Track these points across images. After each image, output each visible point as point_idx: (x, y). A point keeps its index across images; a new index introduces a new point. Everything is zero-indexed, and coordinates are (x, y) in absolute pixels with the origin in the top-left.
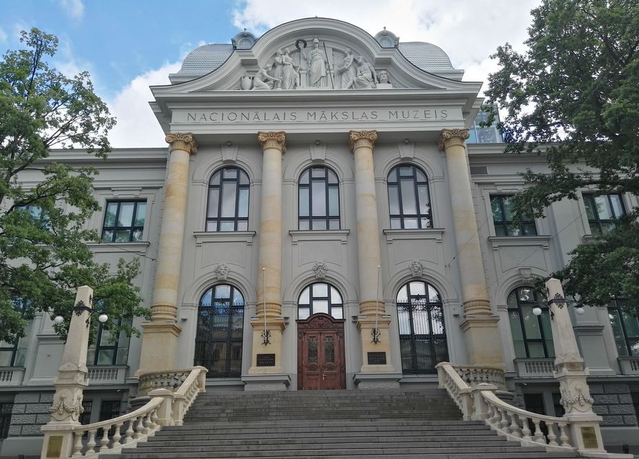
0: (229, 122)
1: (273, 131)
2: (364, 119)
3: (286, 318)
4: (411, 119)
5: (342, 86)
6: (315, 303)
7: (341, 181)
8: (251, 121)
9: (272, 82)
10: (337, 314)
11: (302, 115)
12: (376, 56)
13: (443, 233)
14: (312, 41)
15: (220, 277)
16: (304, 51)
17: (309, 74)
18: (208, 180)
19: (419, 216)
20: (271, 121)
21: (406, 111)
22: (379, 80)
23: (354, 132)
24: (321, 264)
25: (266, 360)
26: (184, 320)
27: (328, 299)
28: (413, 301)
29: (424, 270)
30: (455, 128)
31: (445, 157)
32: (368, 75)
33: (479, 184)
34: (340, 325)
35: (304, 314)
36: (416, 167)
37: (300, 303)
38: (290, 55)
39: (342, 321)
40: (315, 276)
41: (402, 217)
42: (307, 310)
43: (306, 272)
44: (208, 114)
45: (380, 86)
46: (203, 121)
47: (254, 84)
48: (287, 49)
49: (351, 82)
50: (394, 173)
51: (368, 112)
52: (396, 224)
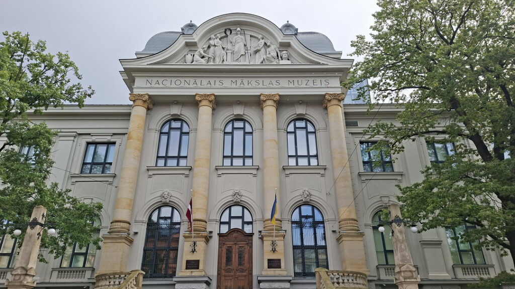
0: (175, 86)
1: (206, 93)
2: (271, 86)
3: (211, 232)
4: (304, 86)
5: (256, 62)
6: (233, 221)
7: (254, 130)
8: (191, 86)
9: (207, 58)
10: (248, 229)
11: (227, 82)
12: (280, 40)
13: (325, 169)
14: (236, 29)
15: (164, 200)
16: (230, 37)
17: (233, 53)
18: (160, 129)
19: (309, 157)
20: (205, 86)
21: (300, 80)
22: (281, 57)
23: (263, 94)
24: (238, 191)
25: (193, 265)
26: (136, 233)
27: (242, 217)
28: (303, 220)
29: (312, 196)
30: (334, 92)
31: (327, 113)
32: (275, 54)
33: (352, 133)
34: (250, 238)
35: (225, 229)
36: (307, 120)
37: (222, 221)
38: (220, 39)
39: (251, 235)
40: (233, 200)
41: (297, 157)
42: (227, 226)
43: (227, 197)
44: (160, 80)
45: (282, 62)
46: (157, 86)
47: (194, 60)
48: (218, 35)
49: (262, 59)
50: (292, 125)
51: (274, 81)
52: (292, 162)
